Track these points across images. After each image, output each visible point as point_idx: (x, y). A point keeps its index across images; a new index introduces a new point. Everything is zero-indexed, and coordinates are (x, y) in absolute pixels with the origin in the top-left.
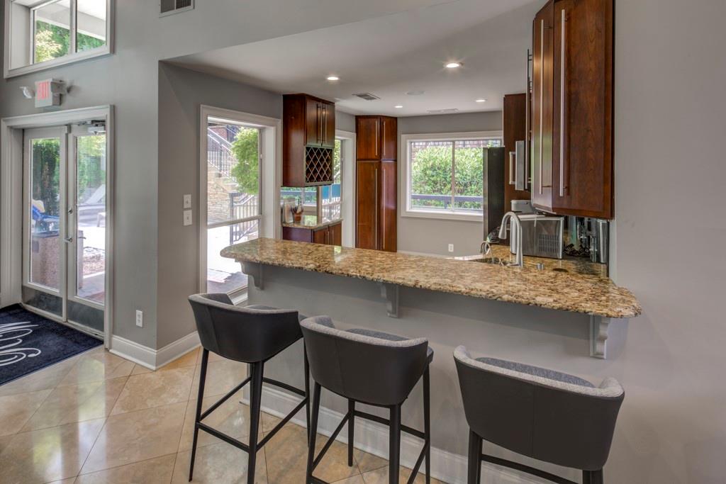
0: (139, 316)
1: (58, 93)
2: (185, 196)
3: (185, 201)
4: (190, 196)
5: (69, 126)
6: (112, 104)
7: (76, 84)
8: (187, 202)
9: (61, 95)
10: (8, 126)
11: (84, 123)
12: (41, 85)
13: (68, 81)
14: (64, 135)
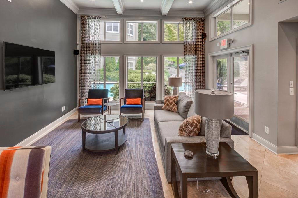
0: (267, 129)
1: (229, 43)
2: (290, 81)
3: (290, 84)
4: (292, 82)
5: (231, 54)
6: (253, 44)
7: (235, 39)
8: (291, 84)
9: (229, 44)
10: (211, 56)
11: (239, 52)
12: (223, 42)
13: (232, 39)
14: (229, 57)
